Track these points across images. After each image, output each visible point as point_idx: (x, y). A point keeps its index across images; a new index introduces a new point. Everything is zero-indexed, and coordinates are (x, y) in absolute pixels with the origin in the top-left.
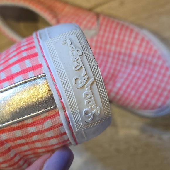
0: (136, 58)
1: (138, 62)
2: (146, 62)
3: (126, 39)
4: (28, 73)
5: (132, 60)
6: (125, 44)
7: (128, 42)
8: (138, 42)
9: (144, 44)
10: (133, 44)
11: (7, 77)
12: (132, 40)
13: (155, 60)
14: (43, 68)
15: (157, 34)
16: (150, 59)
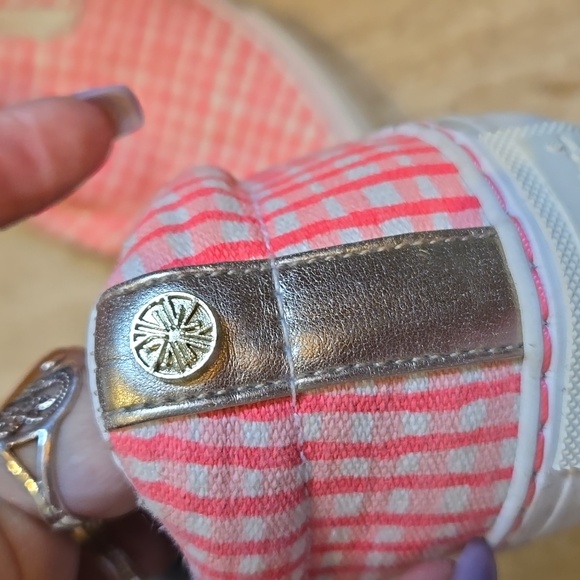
0: (224, 117)
1: (231, 131)
2: (262, 129)
3: (188, 45)
4: (430, 216)
5: (210, 125)
6: (182, 66)
7: (195, 58)
8: (229, 57)
9: (252, 67)
10: (214, 64)
11: (352, 214)
12: (207, 50)
13: (291, 126)
14: (480, 210)
15: (294, 25)
16: (273, 119)
